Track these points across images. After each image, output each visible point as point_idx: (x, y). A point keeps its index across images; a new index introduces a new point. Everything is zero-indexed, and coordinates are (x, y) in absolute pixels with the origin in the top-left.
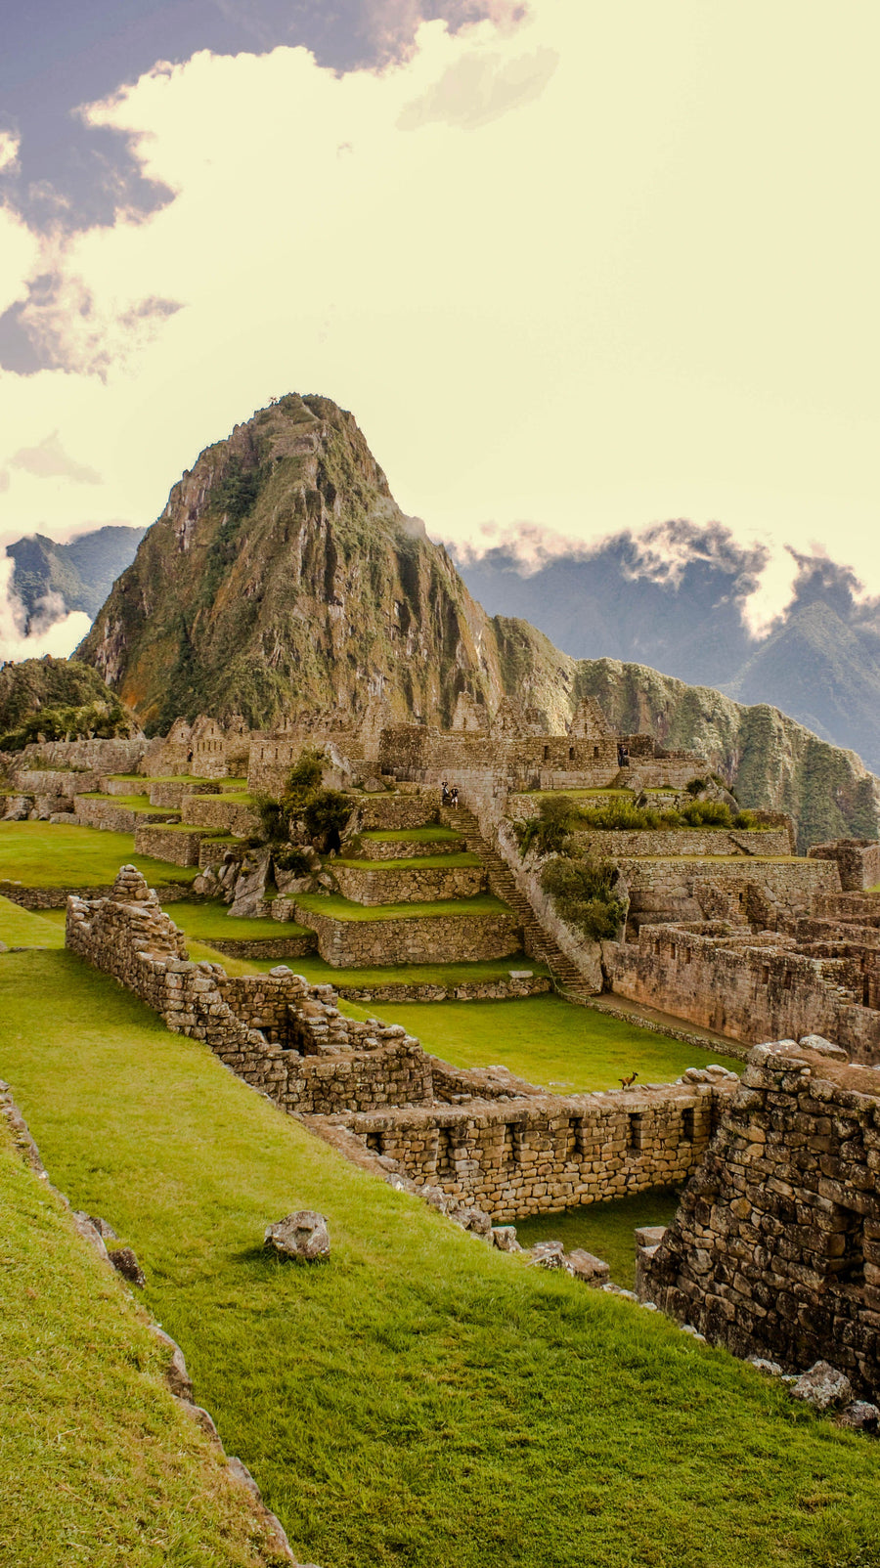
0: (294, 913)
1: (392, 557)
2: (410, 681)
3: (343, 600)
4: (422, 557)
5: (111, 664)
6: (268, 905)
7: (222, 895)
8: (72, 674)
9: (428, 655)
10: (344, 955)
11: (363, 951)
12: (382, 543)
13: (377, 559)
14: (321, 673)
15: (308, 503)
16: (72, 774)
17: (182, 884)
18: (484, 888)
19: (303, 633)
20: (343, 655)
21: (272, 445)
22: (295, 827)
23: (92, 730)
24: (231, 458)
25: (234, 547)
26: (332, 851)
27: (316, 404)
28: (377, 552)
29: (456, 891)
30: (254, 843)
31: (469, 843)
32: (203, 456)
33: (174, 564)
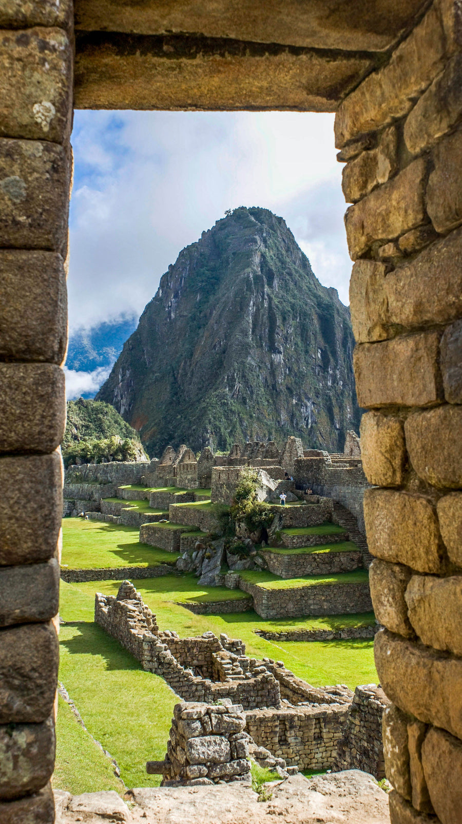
0: (239, 583)
1: (315, 317)
2: (331, 404)
3: (282, 349)
4: (336, 316)
5: (125, 400)
6: (223, 578)
7: (195, 570)
8: (97, 410)
9: (343, 385)
10: (270, 611)
11: (282, 608)
12: (308, 308)
13: (305, 319)
14: (268, 401)
15: (255, 283)
16: (98, 486)
17: (169, 564)
18: (360, 565)
19: (255, 374)
20: (283, 388)
21: (229, 244)
22: (239, 527)
23: (111, 455)
24: (201, 255)
25: (205, 316)
26: (263, 542)
27: (257, 213)
28: (305, 315)
29: (342, 567)
30: (214, 537)
31: (351, 535)
32: (182, 254)
33: (165, 329)
